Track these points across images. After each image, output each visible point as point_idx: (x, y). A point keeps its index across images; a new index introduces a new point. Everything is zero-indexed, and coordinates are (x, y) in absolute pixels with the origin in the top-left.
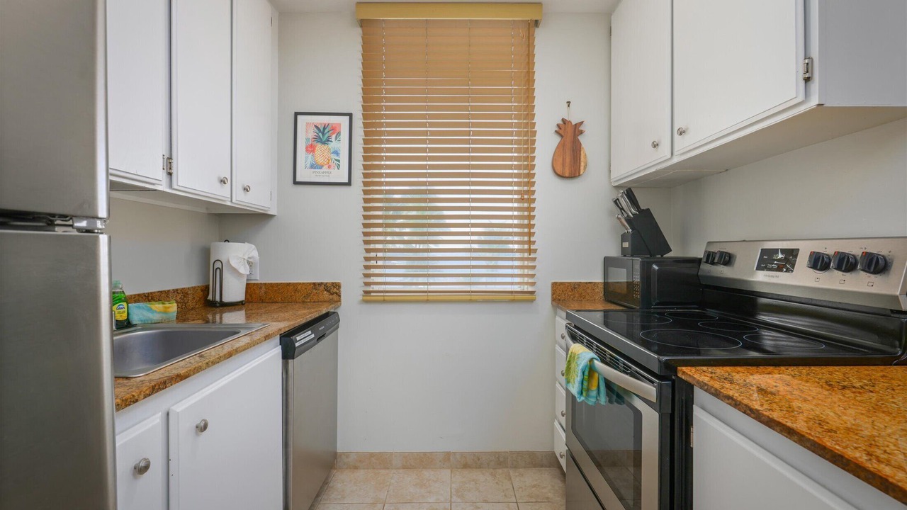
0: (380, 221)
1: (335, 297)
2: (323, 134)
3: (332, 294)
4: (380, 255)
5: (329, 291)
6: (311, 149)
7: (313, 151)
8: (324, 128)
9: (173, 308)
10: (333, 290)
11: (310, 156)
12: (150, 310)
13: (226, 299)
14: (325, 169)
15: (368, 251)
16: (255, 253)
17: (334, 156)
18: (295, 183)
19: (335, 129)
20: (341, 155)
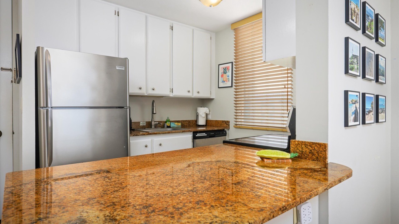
0: (243, 99)
1: (227, 126)
2: (225, 71)
3: (227, 125)
4: (243, 111)
5: (226, 124)
6: (222, 76)
7: (223, 77)
8: (226, 68)
9: (180, 124)
10: (227, 123)
11: (222, 78)
12: (174, 124)
13: (199, 124)
14: (225, 82)
15: (236, 110)
16: (208, 111)
17: (228, 78)
18: (219, 88)
19: (228, 68)
20: (230, 77)
